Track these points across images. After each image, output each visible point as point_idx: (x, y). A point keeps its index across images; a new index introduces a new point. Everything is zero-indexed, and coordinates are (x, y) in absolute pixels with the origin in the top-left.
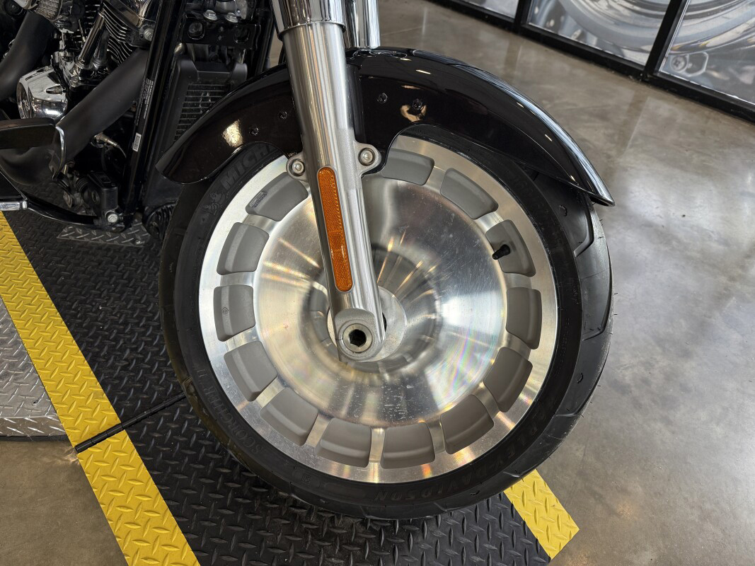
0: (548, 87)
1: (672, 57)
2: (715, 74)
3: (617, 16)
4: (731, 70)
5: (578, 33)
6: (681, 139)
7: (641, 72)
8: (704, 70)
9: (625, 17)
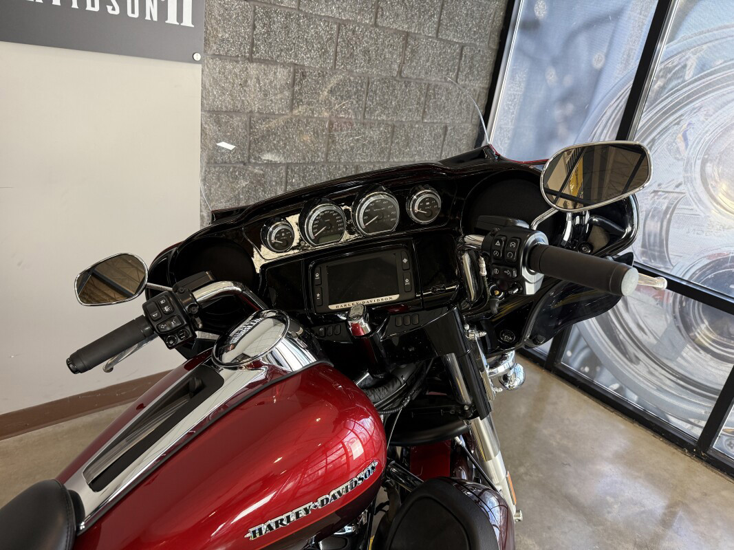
1: (725, 438)
3: (658, 383)
5: (616, 386)
7: (693, 447)
9: (670, 387)
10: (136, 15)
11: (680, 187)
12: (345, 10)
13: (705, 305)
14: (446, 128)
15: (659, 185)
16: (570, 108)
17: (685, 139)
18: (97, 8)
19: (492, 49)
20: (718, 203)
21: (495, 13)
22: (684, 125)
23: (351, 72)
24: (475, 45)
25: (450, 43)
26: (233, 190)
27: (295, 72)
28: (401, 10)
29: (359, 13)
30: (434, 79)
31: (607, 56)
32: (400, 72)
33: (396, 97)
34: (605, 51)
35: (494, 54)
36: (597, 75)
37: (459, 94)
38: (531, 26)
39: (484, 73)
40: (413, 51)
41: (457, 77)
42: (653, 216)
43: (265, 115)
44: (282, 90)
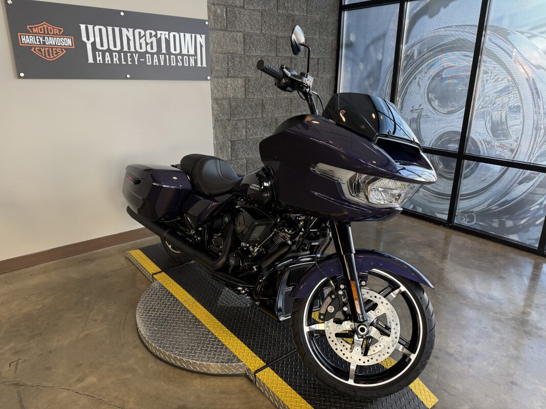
0: (401, 233)
1: (459, 216)
2: (481, 223)
3: (429, 199)
4: (488, 221)
5: (412, 206)
6: (469, 254)
7: (446, 223)
8: (475, 221)
9: (433, 199)
10: (187, 65)
11: (421, 107)
13: (440, 156)
15: (413, 107)
16: (372, 80)
17: (419, 85)
18: (175, 64)
19: (333, 58)
20: (436, 110)
21: (332, 42)
22: (417, 80)
24: (325, 58)
26: (225, 132)
27: (245, 80)
29: (269, 52)
31: (383, 54)
34: (381, 51)
35: (335, 60)
36: (380, 63)
38: (350, 45)
39: (331, 70)
40: (295, 65)
41: (318, 74)
42: (413, 122)
43: (235, 99)
44: (241, 87)
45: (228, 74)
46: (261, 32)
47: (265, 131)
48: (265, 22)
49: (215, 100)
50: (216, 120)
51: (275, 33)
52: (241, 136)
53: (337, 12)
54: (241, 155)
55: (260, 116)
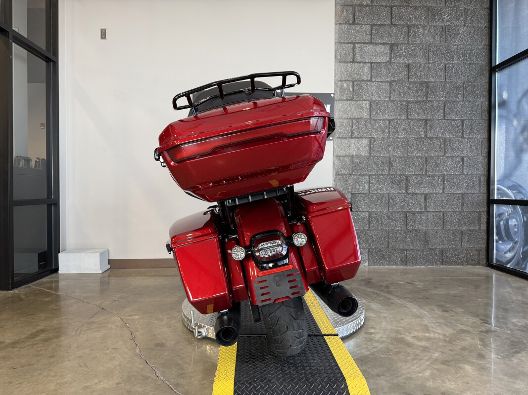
12: (391, 115)
14: (463, 159)
19: (484, 119)
21: (482, 104)
23: (398, 138)
24: (472, 120)
25: (454, 120)
27: (370, 140)
28: (421, 111)
29: (399, 116)
30: (448, 136)
32: (426, 135)
33: (426, 146)
35: (487, 122)
37: (468, 142)
39: (482, 131)
40: (430, 126)
41: (463, 135)
43: (358, 156)
44: (365, 147)
45: (352, 135)
46: (390, 100)
47: (392, 188)
48: (394, 90)
49: (338, 157)
50: (337, 174)
51: (405, 99)
52: (363, 189)
53: (487, 75)
54: (363, 207)
55: (386, 172)
